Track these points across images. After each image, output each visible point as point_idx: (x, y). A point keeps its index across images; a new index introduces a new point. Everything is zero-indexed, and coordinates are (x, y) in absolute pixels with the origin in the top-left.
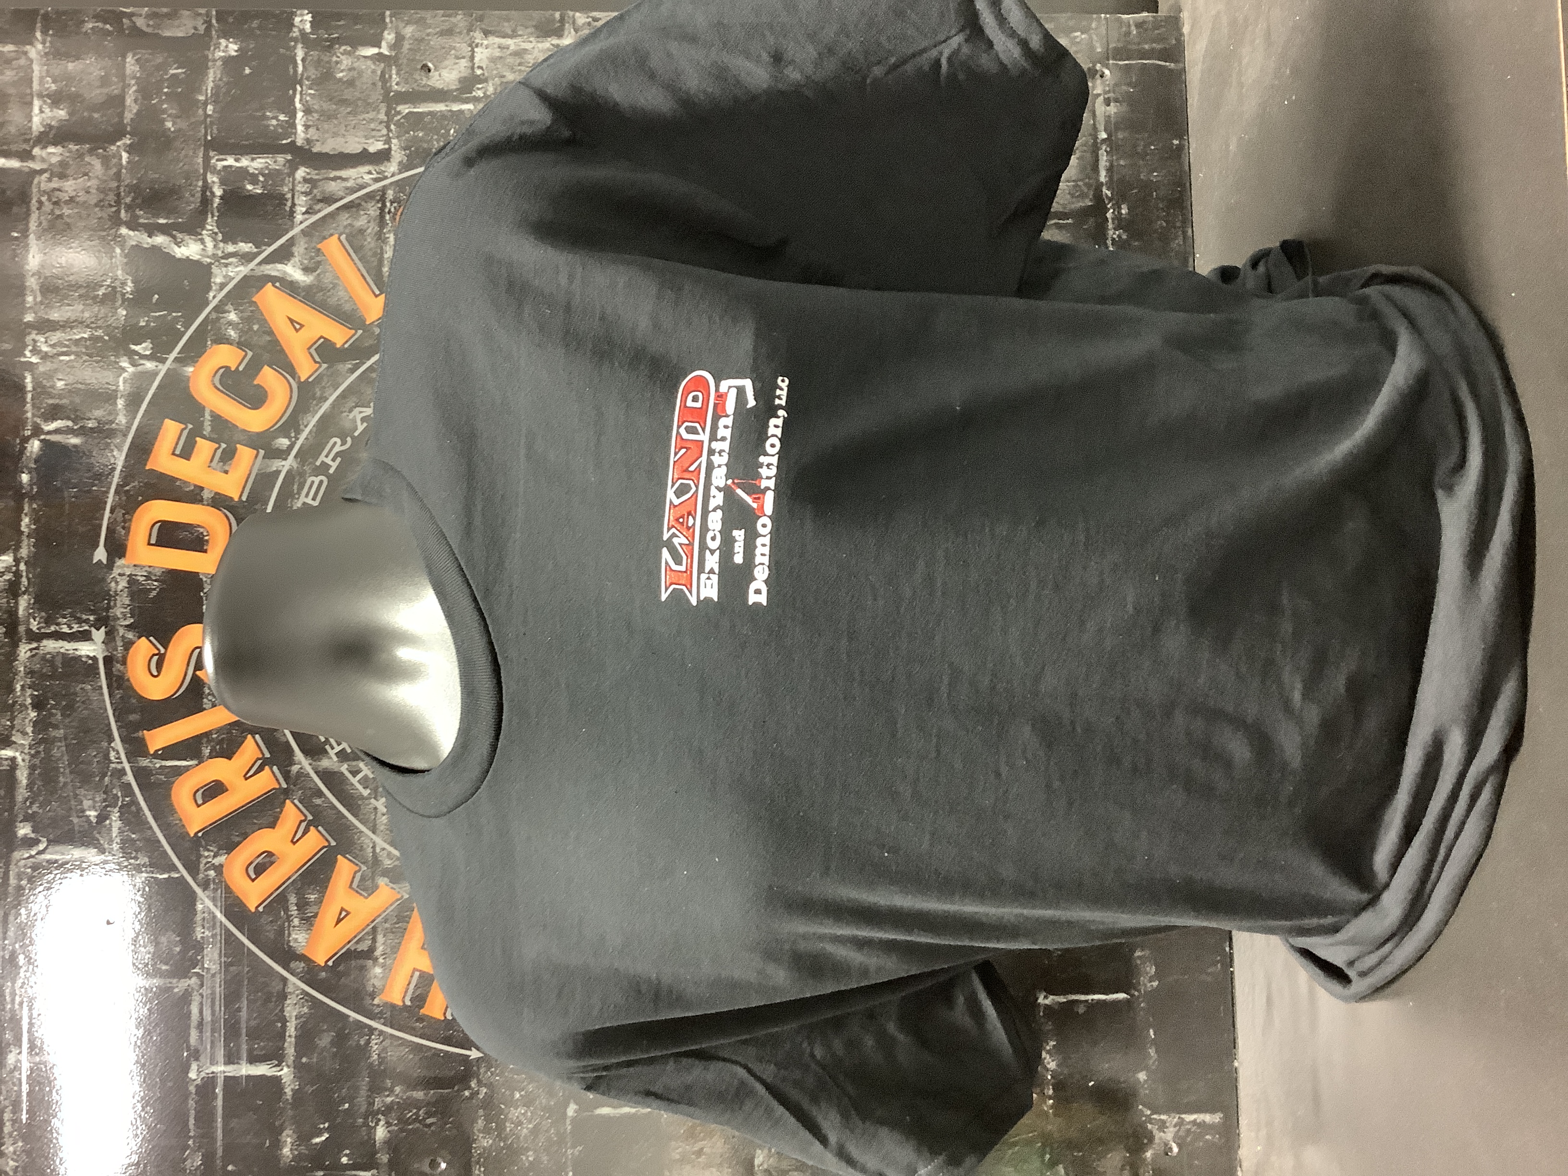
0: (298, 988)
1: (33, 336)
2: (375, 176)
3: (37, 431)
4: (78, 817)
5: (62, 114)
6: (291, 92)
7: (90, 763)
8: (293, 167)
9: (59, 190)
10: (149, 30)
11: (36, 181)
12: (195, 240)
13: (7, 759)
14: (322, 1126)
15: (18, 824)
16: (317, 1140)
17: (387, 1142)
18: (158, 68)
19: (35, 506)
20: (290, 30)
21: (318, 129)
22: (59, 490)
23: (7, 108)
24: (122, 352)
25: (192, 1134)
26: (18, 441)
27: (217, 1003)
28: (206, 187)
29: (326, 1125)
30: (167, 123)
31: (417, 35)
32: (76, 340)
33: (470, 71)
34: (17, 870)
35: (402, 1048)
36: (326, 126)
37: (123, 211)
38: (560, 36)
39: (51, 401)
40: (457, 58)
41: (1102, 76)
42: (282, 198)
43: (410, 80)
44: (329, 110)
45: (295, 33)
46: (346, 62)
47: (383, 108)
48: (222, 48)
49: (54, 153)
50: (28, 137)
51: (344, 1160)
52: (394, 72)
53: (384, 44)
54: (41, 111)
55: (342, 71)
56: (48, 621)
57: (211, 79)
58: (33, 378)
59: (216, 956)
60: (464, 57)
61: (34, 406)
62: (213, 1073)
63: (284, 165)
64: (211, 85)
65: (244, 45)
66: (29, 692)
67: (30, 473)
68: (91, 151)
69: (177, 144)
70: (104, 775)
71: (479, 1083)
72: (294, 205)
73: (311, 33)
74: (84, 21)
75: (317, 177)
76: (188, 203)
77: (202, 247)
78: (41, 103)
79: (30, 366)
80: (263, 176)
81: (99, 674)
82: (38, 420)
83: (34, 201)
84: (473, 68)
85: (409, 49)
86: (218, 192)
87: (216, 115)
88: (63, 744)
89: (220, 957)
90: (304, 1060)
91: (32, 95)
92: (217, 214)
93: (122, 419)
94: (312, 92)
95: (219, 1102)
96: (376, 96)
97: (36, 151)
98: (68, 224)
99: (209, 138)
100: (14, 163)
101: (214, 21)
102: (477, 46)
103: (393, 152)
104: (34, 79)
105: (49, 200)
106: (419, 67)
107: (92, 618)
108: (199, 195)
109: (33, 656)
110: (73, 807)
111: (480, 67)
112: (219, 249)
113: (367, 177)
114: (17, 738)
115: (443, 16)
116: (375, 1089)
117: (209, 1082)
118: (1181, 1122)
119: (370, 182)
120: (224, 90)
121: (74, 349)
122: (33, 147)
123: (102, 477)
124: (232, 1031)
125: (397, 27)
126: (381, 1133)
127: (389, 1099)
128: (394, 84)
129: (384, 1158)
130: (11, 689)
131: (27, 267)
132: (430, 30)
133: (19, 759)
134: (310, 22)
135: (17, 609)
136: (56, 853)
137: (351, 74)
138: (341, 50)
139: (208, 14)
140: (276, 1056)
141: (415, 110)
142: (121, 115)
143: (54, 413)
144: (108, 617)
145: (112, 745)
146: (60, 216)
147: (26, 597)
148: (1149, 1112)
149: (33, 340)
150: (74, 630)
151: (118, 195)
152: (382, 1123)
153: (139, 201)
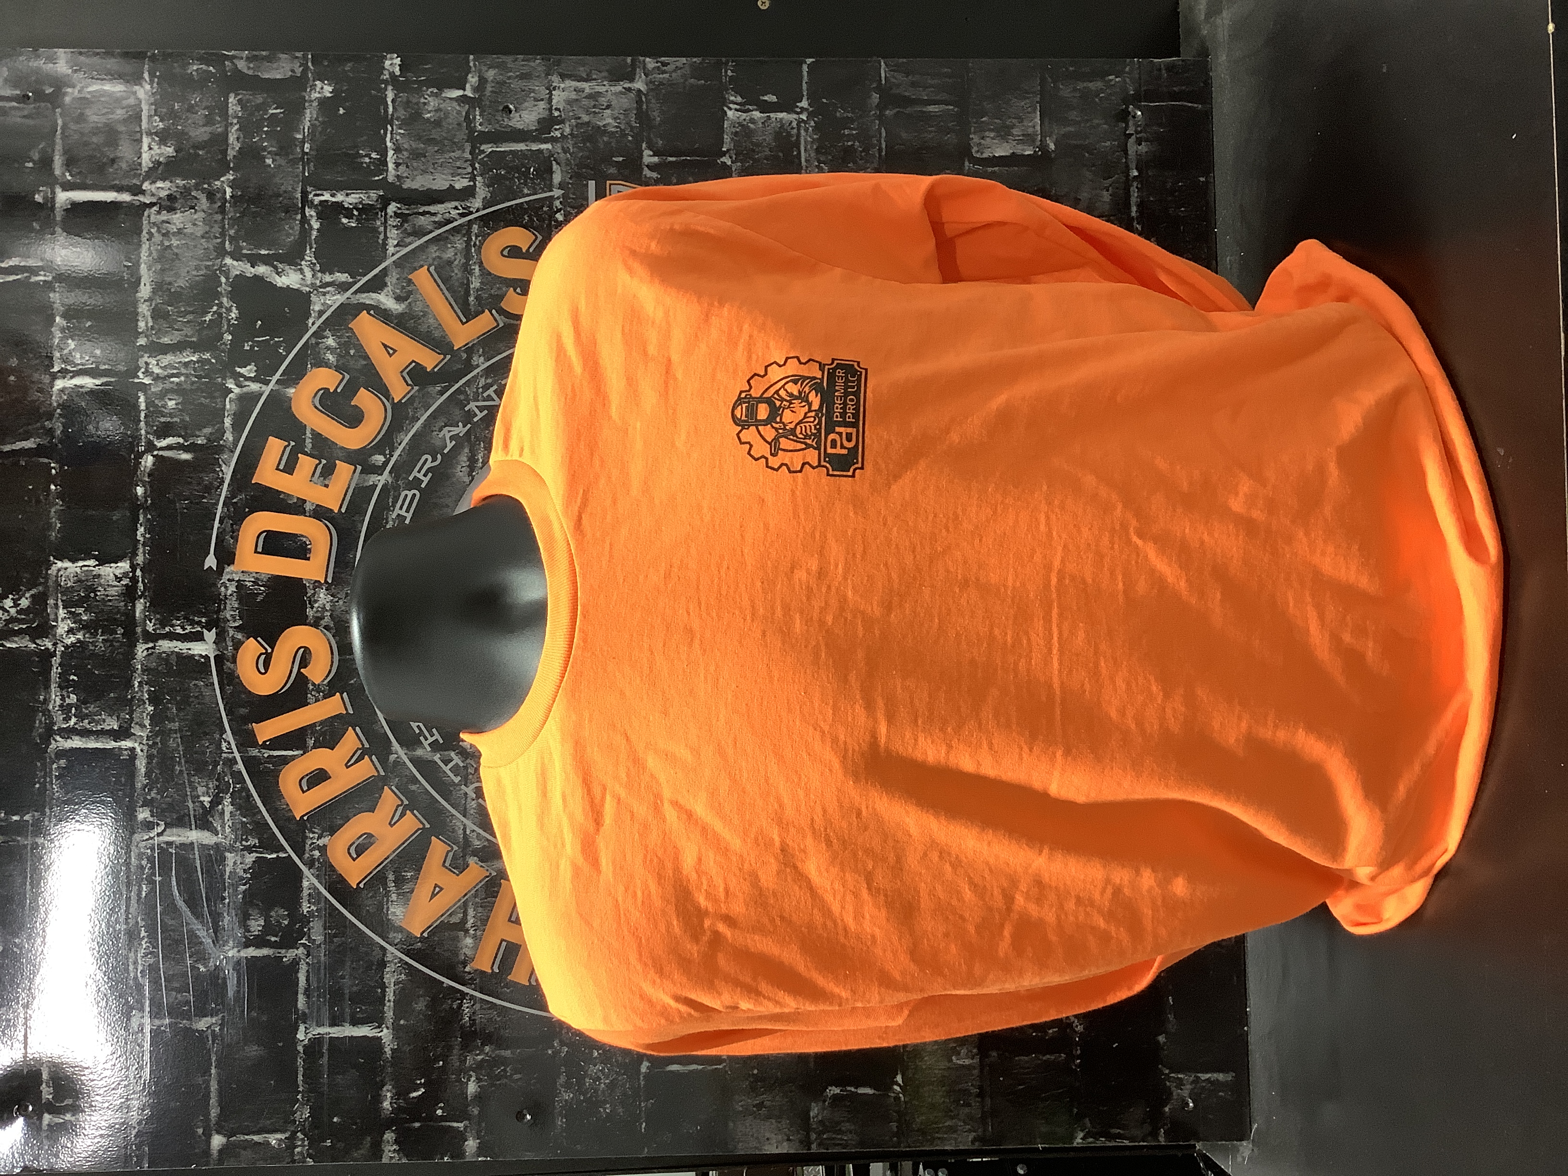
0: (396, 957)
1: (146, 359)
2: (460, 212)
3: (151, 448)
4: (193, 802)
5: (170, 151)
6: (382, 131)
7: (204, 753)
8: (385, 202)
9: (169, 223)
10: (250, 72)
11: (146, 214)
12: (295, 270)
13: (126, 749)
14: (418, 1082)
15: (138, 809)
16: (415, 1094)
17: (479, 1098)
18: (258, 107)
19: (149, 516)
20: (382, 73)
21: (407, 167)
22: (172, 502)
23: (118, 146)
24: (228, 374)
25: (301, 1089)
26: (133, 456)
27: (322, 971)
28: (304, 220)
29: (423, 1081)
30: (267, 161)
31: (500, 78)
32: (185, 363)
33: (547, 112)
34: (137, 851)
35: (491, 1011)
36: (415, 164)
37: (227, 242)
38: (632, 80)
39: (162, 420)
40: (536, 100)
41: (1134, 117)
42: (375, 230)
43: (493, 121)
44: (417, 149)
45: (386, 76)
46: (433, 103)
47: (468, 147)
48: (318, 90)
49: (162, 188)
50: (139, 172)
51: (439, 1112)
52: (477, 113)
53: (468, 86)
54: (150, 149)
55: (429, 112)
56: (163, 624)
57: (308, 119)
58: (146, 398)
59: (322, 929)
60: (542, 100)
61: (146, 423)
62: (319, 1034)
63: (377, 201)
64: (308, 124)
65: (337, 86)
66: (146, 688)
67: (144, 486)
68: (197, 187)
69: (277, 180)
70: (216, 764)
71: (562, 1044)
72: (386, 238)
73: (400, 76)
74: (190, 63)
75: (407, 212)
76: (288, 235)
77: (301, 276)
78: (150, 140)
79: (144, 387)
80: (357, 209)
81: (211, 671)
82: (151, 438)
83: (144, 232)
84: (550, 109)
85: (491, 92)
86: (316, 225)
87: (312, 153)
88: (179, 735)
89: (325, 929)
90: (402, 1022)
91: (141, 132)
92: (315, 246)
93: (229, 436)
94: (402, 131)
95: (324, 1060)
96: (462, 135)
97: (146, 186)
98: (177, 254)
99: (307, 174)
100: (126, 197)
101: (310, 64)
102: (554, 89)
103: (477, 189)
104: (143, 117)
105: (159, 231)
106: (501, 108)
107: (203, 620)
108: (297, 228)
109: (148, 655)
110: (189, 793)
111: (556, 109)
112: (317, 279)
113: (454, 213)
114: (136, 730)
115: (523, 61)
116: (467, 1047)
117: (317, 1042)
118: (1197, 1080)
119: (457, 217)
120: (320, 129)
121: (183, 371)
122: (143, 183)
123: (213, 488)
124: (336, 995)
125: (480, 71)
126: (472, 1088)
127: (480, 1058)
128: (477, 124)
129: (476, 1111)
130: (129, 685)
131: (139, 295)
132: (511, 74)
133: (138, 750)
134: (399, 65)
135: (134, 612)
136: (173, 835)
137: (438, 115)
138: (428, 92)
139: (305, 57)
140: (378, 1020)
141: (498, 149)
142: (225, 152)
143: (164, 431)
144: (218, 619)
145: (224, 736)
146: (169, 247)
147: (142, 601)
148: (1167, 1071)
149: (146, 363)
150: (187, 631)
151: (223, 227)
152: (473, 1079)
153: (242, 233)
